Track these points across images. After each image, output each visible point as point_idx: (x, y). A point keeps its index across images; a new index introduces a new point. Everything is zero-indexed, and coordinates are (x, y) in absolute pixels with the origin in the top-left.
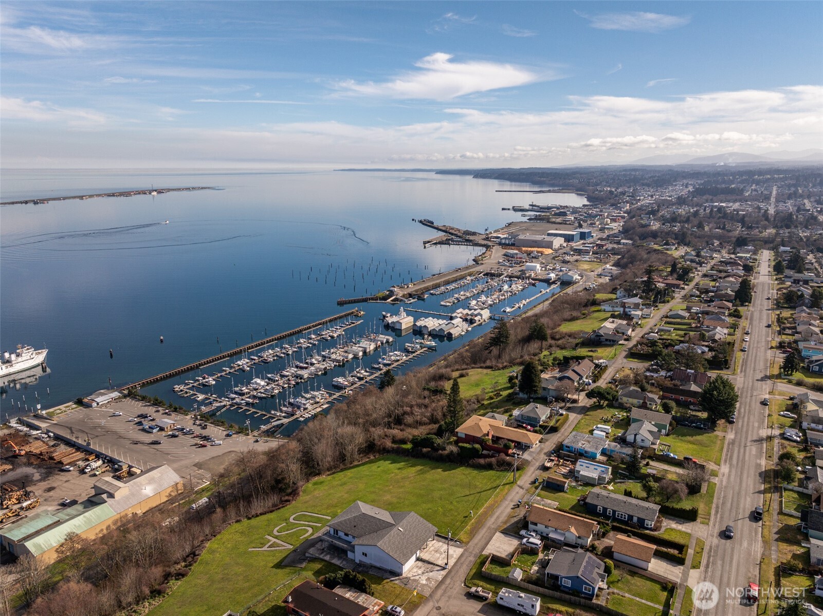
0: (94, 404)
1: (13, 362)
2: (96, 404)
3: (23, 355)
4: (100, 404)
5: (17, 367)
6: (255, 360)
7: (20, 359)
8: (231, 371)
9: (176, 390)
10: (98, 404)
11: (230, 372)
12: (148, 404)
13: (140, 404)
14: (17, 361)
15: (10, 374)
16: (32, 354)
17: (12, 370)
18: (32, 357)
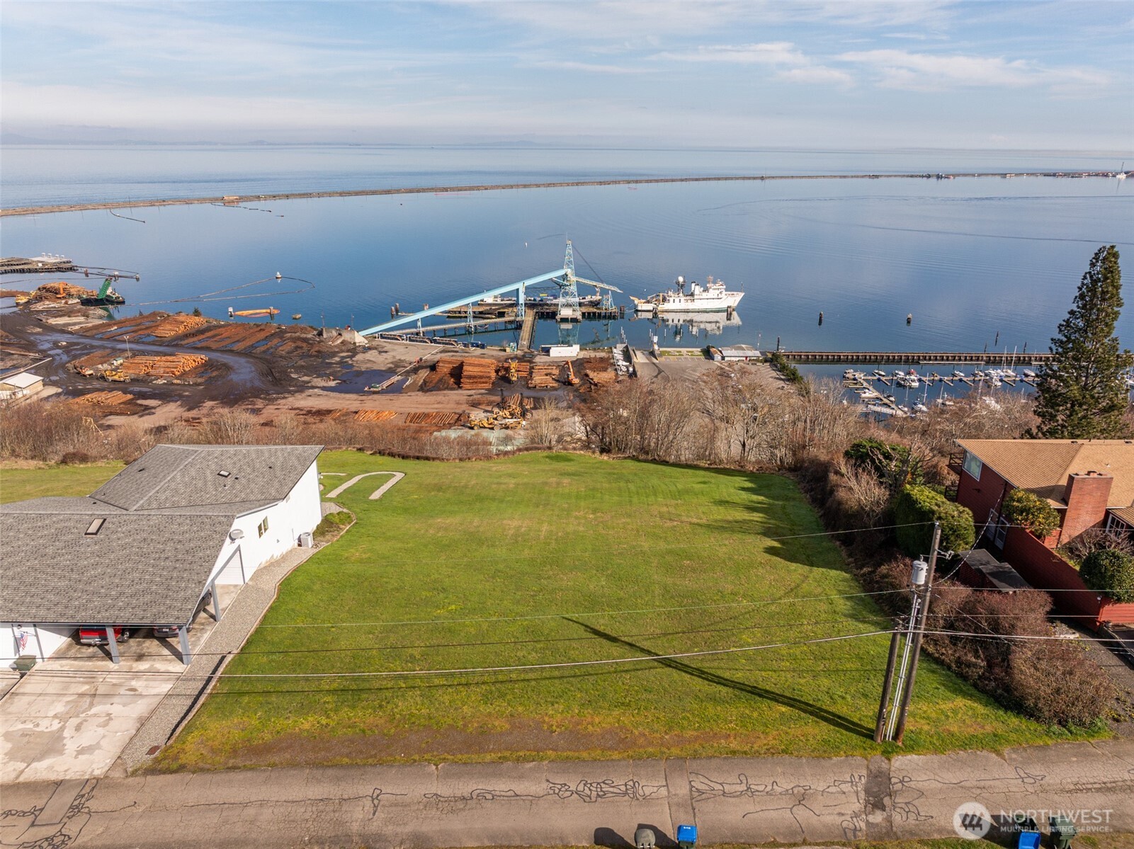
0: (718, 357)
1: (696, 297)
2: (720, 358)
3: (711, 290)
4: (726, 359)
5: (697, 305)
6: (1027, 376)
7: (705, 295)
8: (965, 379)
9: (847, 376)
10: (723, 358)
11: (961, 380)
12: (783, 377)
13: (774, 374)
14: (701, 297)
15: (687, 311)
16: (721, 293)
17: (691, 306)
18: (720, 296)
